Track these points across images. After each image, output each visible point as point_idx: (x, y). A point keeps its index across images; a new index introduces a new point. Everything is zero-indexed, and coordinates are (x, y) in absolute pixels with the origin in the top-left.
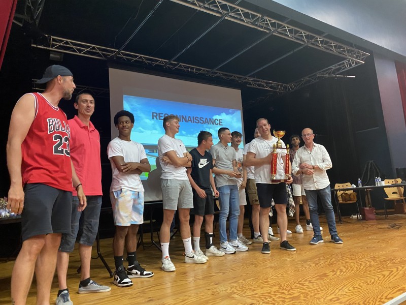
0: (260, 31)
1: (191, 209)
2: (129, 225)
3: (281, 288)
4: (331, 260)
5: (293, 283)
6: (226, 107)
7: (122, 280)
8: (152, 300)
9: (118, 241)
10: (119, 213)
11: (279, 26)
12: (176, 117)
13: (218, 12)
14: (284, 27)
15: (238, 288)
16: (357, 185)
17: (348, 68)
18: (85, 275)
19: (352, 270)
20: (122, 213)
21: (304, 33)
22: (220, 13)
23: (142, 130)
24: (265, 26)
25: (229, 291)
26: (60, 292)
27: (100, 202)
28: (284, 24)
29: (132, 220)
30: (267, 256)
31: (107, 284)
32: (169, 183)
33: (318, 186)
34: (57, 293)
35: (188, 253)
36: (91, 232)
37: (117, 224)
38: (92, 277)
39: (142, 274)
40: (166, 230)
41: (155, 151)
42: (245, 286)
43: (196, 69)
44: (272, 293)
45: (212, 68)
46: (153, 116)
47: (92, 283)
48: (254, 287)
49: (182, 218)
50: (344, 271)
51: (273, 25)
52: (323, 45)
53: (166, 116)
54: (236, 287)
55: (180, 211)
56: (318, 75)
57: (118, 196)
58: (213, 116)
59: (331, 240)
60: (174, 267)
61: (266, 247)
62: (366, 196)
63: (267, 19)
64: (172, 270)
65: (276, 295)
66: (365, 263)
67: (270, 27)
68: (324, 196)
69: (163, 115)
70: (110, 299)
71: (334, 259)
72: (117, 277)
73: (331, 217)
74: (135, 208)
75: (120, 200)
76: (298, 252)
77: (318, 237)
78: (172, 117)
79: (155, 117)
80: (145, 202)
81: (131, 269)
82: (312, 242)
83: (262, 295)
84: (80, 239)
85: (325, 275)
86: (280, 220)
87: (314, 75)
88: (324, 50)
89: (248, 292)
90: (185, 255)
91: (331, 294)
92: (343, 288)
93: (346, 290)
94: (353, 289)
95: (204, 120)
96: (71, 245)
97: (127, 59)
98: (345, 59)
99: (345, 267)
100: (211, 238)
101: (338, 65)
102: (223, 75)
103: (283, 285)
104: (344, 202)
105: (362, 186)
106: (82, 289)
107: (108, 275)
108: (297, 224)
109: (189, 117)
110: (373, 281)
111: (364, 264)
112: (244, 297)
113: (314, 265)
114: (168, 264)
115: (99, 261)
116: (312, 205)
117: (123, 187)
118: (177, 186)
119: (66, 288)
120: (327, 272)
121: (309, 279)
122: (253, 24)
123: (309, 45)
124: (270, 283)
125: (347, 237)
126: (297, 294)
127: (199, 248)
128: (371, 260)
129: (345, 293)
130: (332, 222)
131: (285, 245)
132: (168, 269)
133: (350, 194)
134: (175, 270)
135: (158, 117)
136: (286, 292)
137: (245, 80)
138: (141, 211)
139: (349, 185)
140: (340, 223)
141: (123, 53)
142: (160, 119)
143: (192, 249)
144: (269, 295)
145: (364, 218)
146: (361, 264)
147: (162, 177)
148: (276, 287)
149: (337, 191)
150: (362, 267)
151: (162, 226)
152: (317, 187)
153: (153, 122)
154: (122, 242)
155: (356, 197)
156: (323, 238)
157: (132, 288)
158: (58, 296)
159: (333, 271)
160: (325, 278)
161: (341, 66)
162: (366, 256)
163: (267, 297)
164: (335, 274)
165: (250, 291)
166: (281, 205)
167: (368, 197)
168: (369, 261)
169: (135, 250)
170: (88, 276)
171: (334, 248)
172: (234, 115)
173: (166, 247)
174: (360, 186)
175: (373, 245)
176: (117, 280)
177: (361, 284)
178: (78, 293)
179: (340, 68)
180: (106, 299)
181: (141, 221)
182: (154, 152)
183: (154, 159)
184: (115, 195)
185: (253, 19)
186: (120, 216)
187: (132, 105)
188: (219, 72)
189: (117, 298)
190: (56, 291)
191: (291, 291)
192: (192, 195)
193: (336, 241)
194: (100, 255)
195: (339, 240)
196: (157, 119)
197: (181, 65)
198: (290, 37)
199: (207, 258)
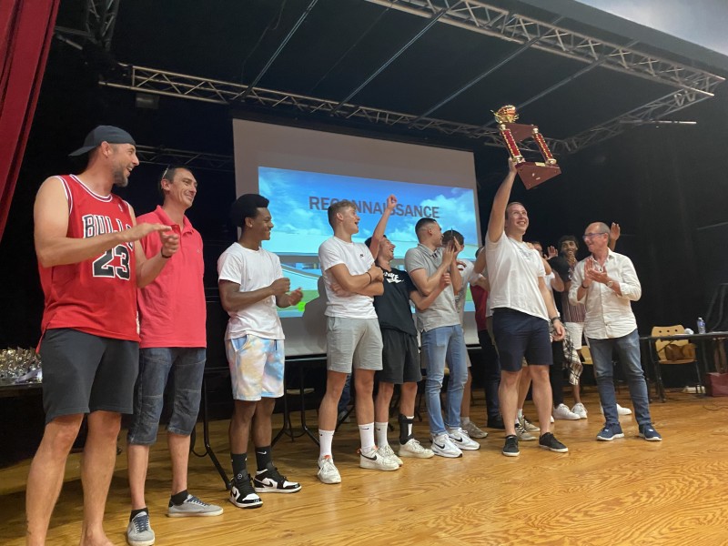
0: (507, 42)
1: (377, 372)
2: (259, 399)
3: (530, 523)
4: (634, 472)
5: (553, 515)
6: (446, 184)
7: (243, 495)
8: (291, 535)
9: (237, 426)
10: (242, 379)
11: (544, 30)
12: (353, 204)
13: (426, 10)
14: (553, 33)
15: (448, 520)
16: (696, 330)
17: (681, 106)
18: (178, 485)
19: (672, 495)
20: (246, 378)
21: (592, 42)
22: (429, 11)
23: (292, 228)
24: (515, 32)
25: (431, 525)
26: (134, 513)
27: (202, 359)
28: (553, 28)
29: (265, 390)
30: (511, 461)
31: (218, 502)
32: (337, 324)
33: (611, 331)
34: (130, 514)
35: (366, 451)
36: (188, 411)
37: (238, 398)
38: (191, 489)
39: (280, 486)
40: (330, 407)
41: (315, 266)
42: (462, 517)
43: (390, 116)
44: (511, 532)
45: (419, 113)
46: (312, 203)
47: (190, 500)
48: (479, 520)
49: (359, 385)
50: (656, 495)
51: (531, 29)
52: (631, 64)
53: (335, 202)
54: (446, 517)
55: (356, 374)
56: (621, 122)
57: (239, 347)
58: (421, 201)
59: (638, 434)
60: (339, 477)
61: (511, 444)
62: (716, 352)
63: (521, 18)
64: (334, 481)
65: (517, 537)
66: (699, 480)
67: (526, 34)
68: (625, 351)
69: (329, 202)
70: (219, 529)
71: (639, 471)
72: (235, 490)
73: (640, 392)
74: (269, 369)
75: (243, 355)
76: (572, 456)
77: (612, 426)
78: (345, 203)
79: (314, 206)
80: (287, 358)
81: (262, 477)
82: (600, 437)
83: (493, 536)
84: (168, 423)
85: (618, 502)
86: (537, 394)
87: (614, 122)
88: (632, 72)
89: (466, 527)
90: (361, 453)
91: (623, 540)
92: (648, 528)
93: (655, 533)
94: (668, 531)
95: (404, 209)
96: (150, 433)
97: (264, 101)
98: (675, 89)
99: (658, 488)
100: (410, 426)
101: (661, 101)
102: (441, 126)
103: (533, 518)
104: (670, 362)
105: (707, 332)
106: (173, 508)
107: (223, 485)
108: (576, 402)
109: (377, 204)
110: (710, 516)
111: (696, 483)
112: (457, 537)
113: (597, 482)
114: (329, 470)
115: (208, 461)
116: (602, 368)
117: (248, 332)
118: (351, 331)
119: (144, 506)
120: (621, 497)
121: (585, 509)
122: (493, 29)
123: (603, 65)
124: (510, 512)
125: (670, 428)
126: (557, 537)
127: (385, 442)
128: (712, 476)
129: (651, 539)
130: (641, 399)
131: (548, 442)
132: (327, 479)
133: (684, 347)
134: (339, 481)
135: (320, 205)
136: (538, 533)
137: (481, 135)
138: (280, 374)
139: (680, 330)
140: (660, 400)
141: (256, 91)
142: (323, 209)
143: (373, 444)
144: (505, 535)
145: (710, 393)
146: (691, 483)
147: (327, 314)
148: (520, 522)
149: (655, 339)
150: (692, 489)
151: (324, 399)
152: (610, 333)
153: (311, 214)
154: (244, 431)
155: (693, 352)
156: (623, 430)
157: (258, 512)
158: (131, 521)
159: (635, 494)
160: (617, 508)
161: (667, 103)
162: (703, 467)
163: (500, 540)
164: (638, 500)
165: (471, 526)
166: (541, 367)
167: (719, 353)
168: (708, 478)
169: (269, 443)
170: (184, 487)
171: (644, 450)
172: (460, 199)
173: (327, 439)
174: (703, 333)
175: (721, 446)
176: (235, 495)
177: (687, 523)
178: (167, 516)
179: (665, 108)
180: (212, 530)
181: (279, 392)
182: (313, 268)
183: (315, 281)
184: (234, 346)
185: (492, 19)
186: (244, 383)
187: (274, 184)
188: (433, 120)
189: (232, 528)
190: (128, 512)
191: (547, 530)
192: (382, 345)
193: (649, 435)
194: (209, 451)
195: (655, 434)
196: (318, 208)
197: (361, 111)
198: (565, 51)
199: (401, 462)
